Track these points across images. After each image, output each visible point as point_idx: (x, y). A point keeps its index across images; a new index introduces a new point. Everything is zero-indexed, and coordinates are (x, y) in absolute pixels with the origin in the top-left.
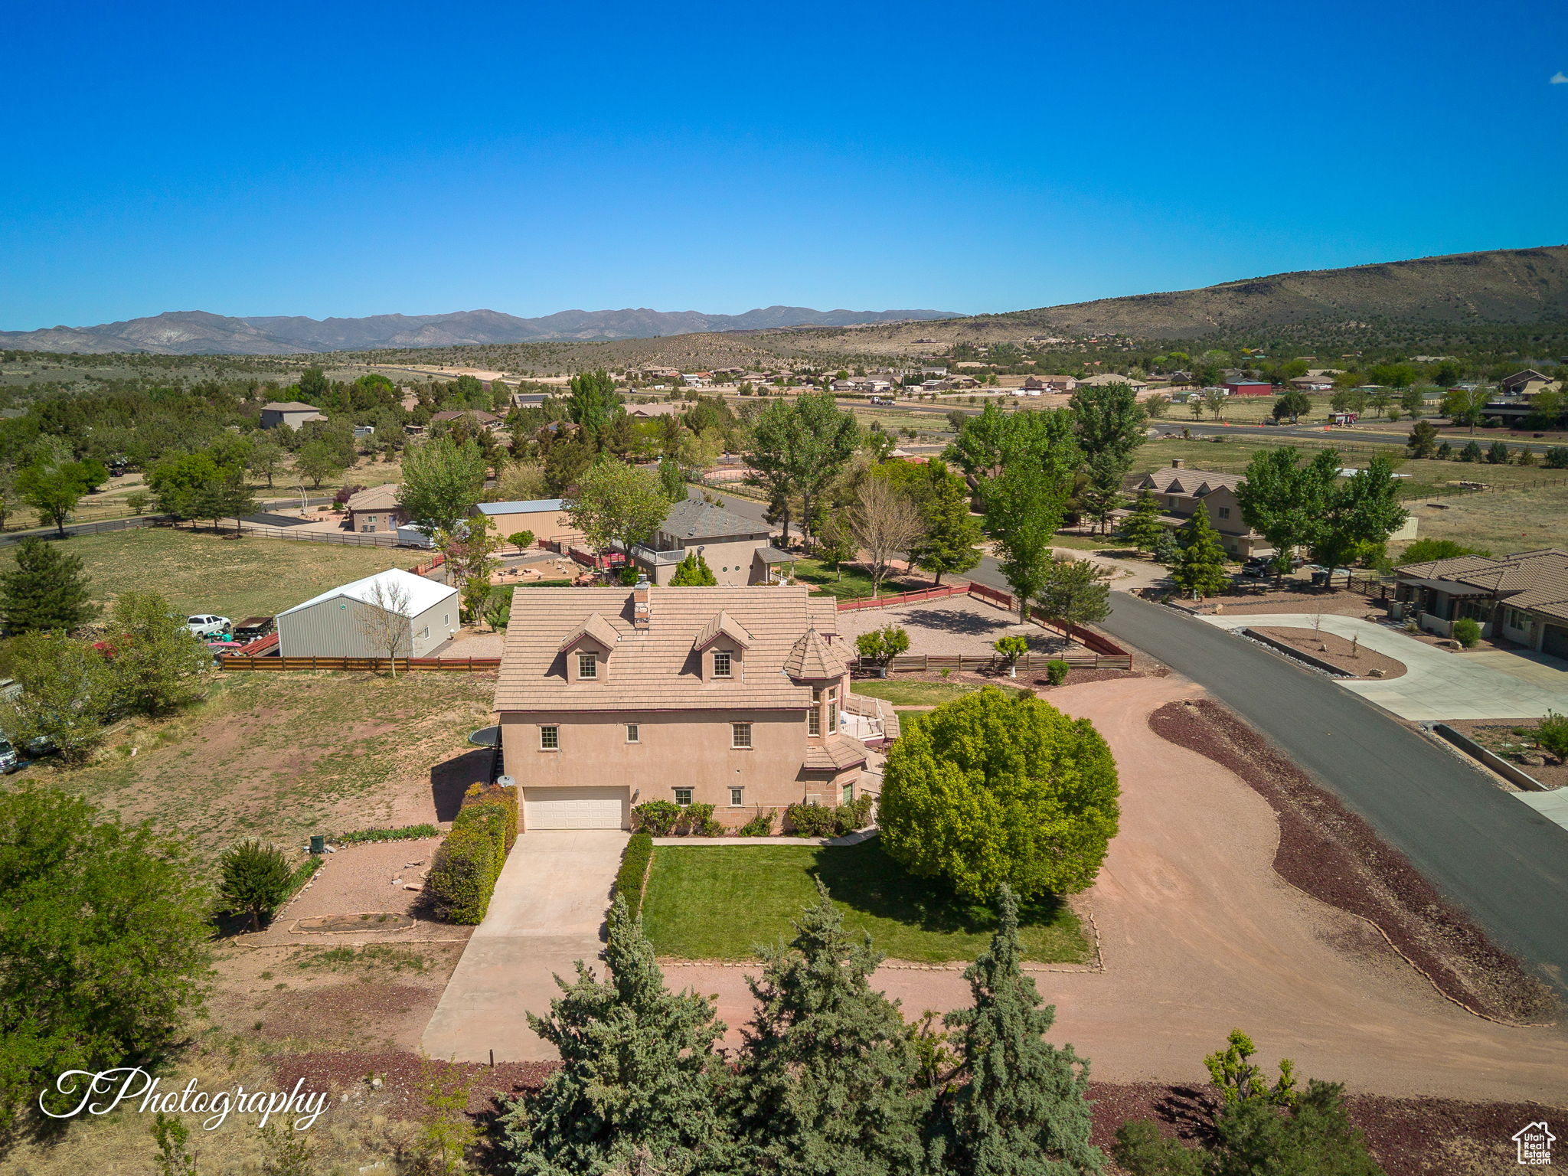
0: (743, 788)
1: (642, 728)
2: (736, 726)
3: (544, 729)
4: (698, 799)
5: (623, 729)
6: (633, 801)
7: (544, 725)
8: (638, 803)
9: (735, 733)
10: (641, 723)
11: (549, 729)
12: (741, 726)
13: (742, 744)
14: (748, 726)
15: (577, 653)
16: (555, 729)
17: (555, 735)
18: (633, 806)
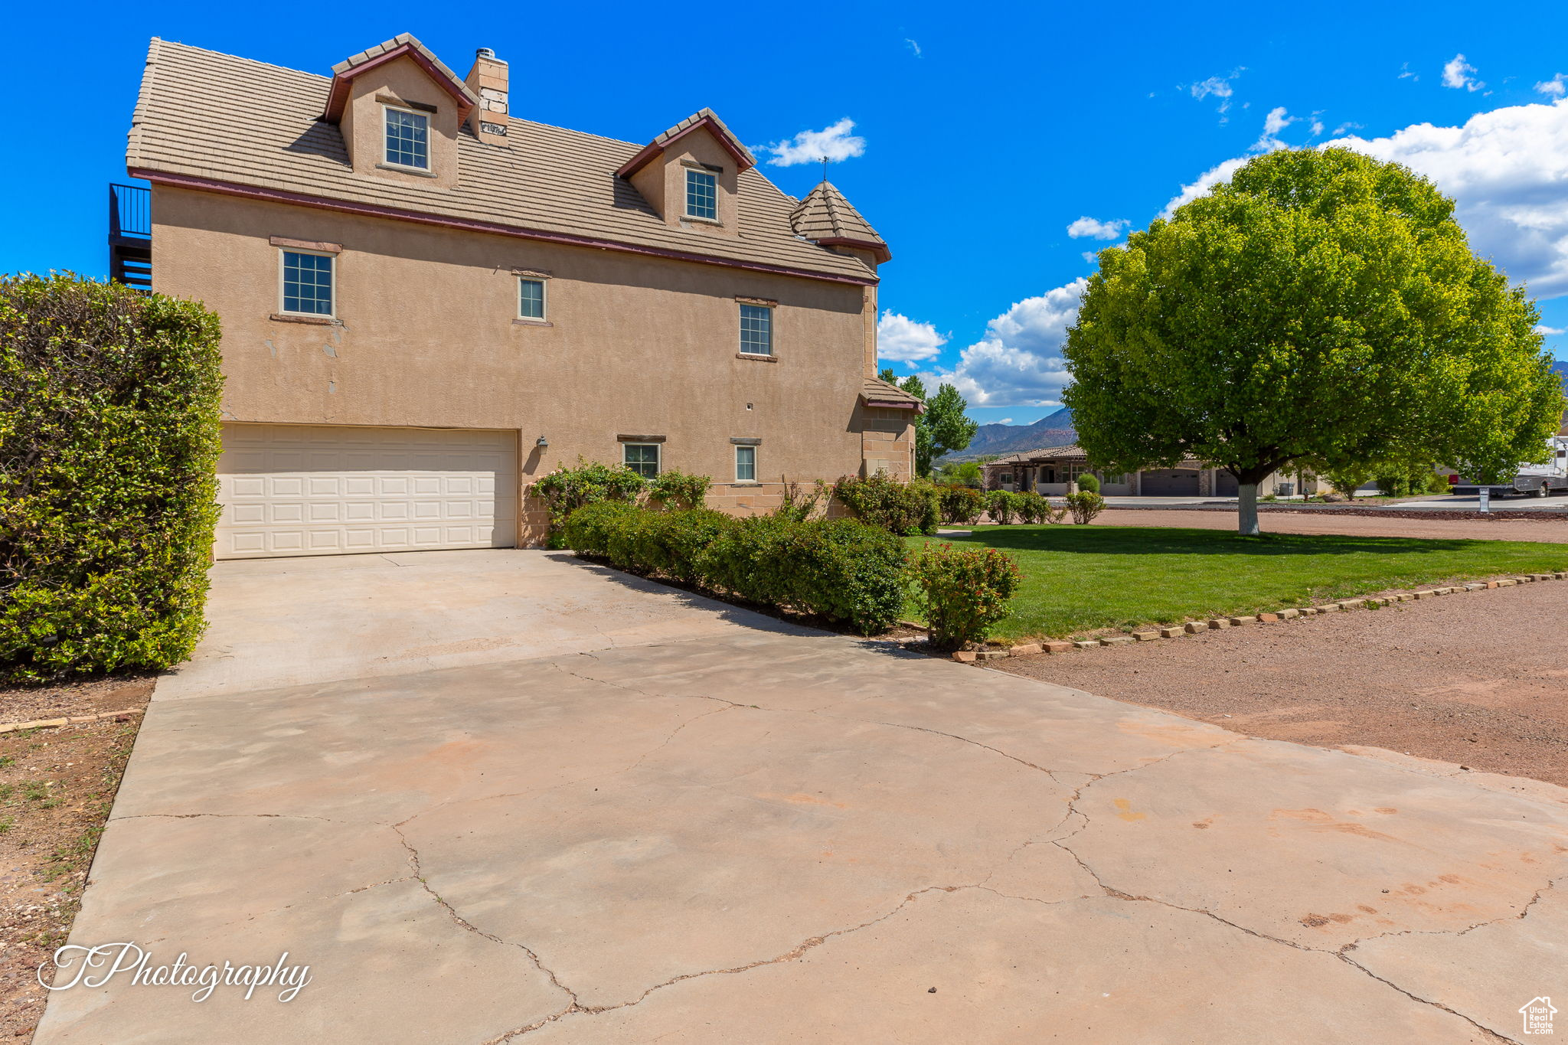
0: (757, 442)
1: (555, 288)
2: (745, 309)
3: (291, 258)
4: (672, 463)
5: (507, 284)
6: (530, 469)
7: (295, 244)
8: (542, 472)
9: (744, 323)
10: (552, 273)
11: (308, 260)
12: (756, 310)
13: (755, 349)
14: (767, 312)
15: (380, 99)
16: (325, 262)
17: (326, 279)
18: (528, 481)
